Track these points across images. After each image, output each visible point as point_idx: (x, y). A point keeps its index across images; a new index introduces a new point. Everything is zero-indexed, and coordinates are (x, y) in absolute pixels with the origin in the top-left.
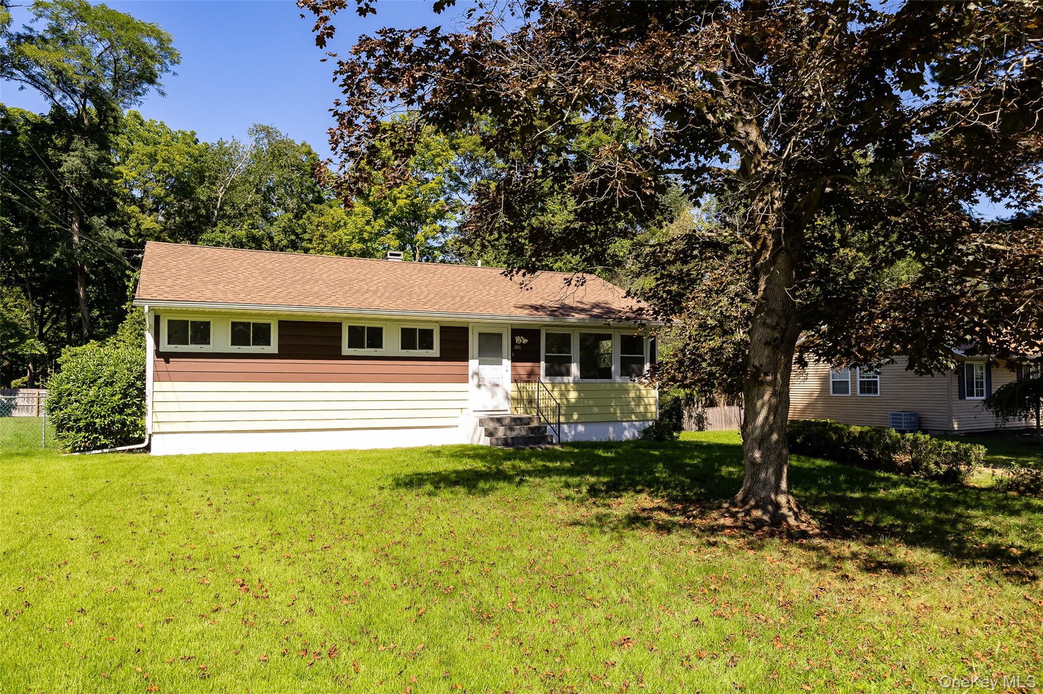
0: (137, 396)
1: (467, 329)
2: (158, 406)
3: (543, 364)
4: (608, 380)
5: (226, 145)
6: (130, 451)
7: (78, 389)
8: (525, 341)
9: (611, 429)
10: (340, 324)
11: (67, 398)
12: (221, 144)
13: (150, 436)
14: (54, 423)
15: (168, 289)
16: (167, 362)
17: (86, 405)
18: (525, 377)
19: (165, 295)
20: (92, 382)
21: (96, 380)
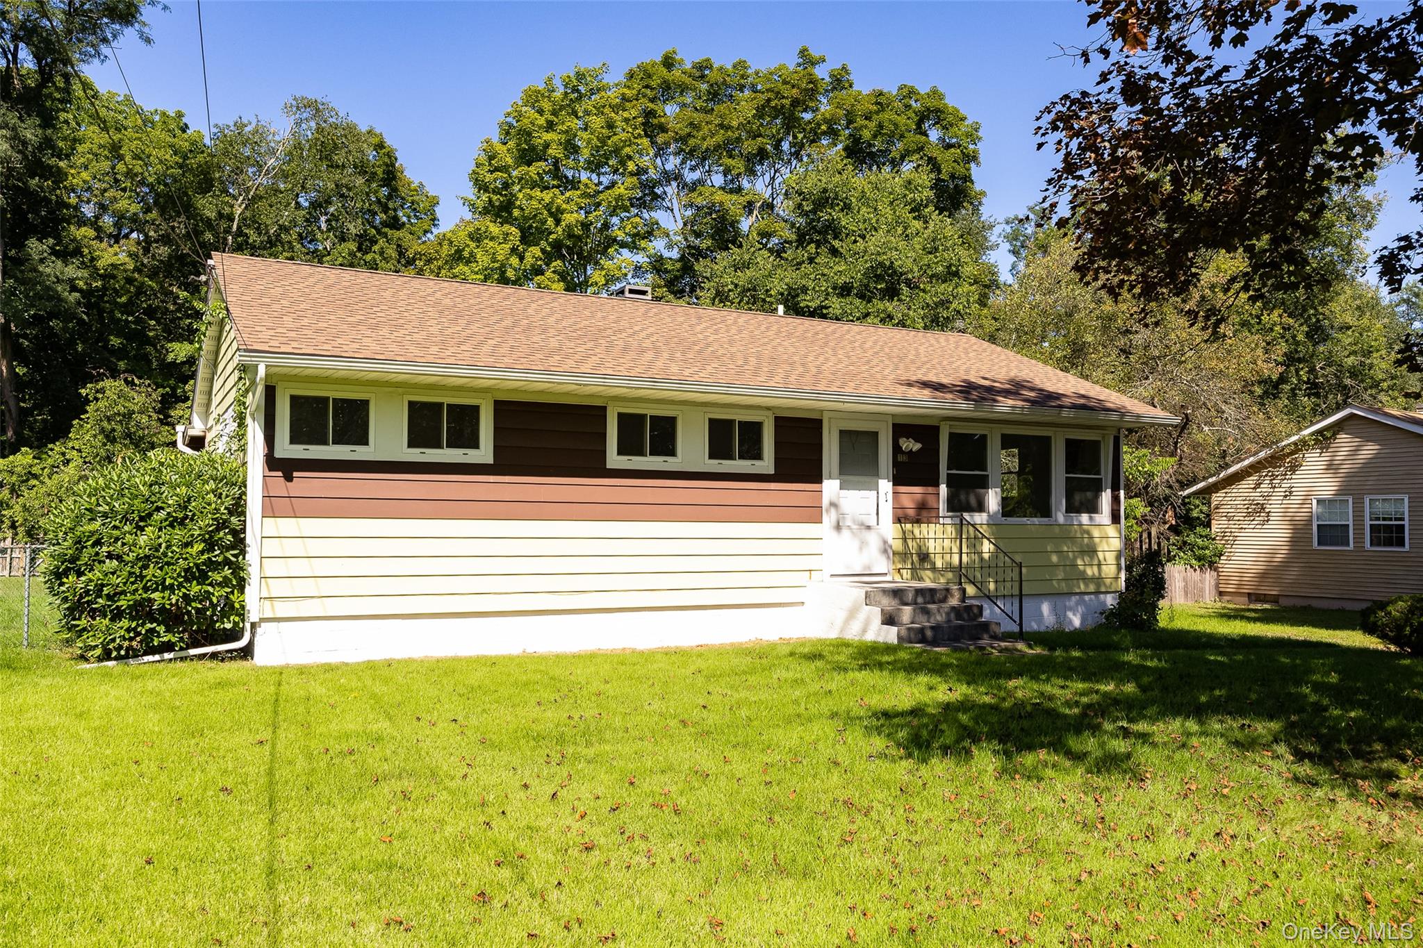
0: (233, 547)
1: (819, 422)
2: (272, 568)
3: (943, 489)
4: (1045, 520)
5: (247, 129)
6: (214, 656)
7: (116, 533)
8: (917, 447)
9: (1046, 608)
10: (603, 409)
11: (92, 551)
12: (240, 126)
13: (253, 625)
14: (65, 600)
15: (293, 334)
16: (289, 478)
17: (134, 564)
18: (911, 512)
19: (295, 344)
20: (142, 519)
21: (150, 515)
